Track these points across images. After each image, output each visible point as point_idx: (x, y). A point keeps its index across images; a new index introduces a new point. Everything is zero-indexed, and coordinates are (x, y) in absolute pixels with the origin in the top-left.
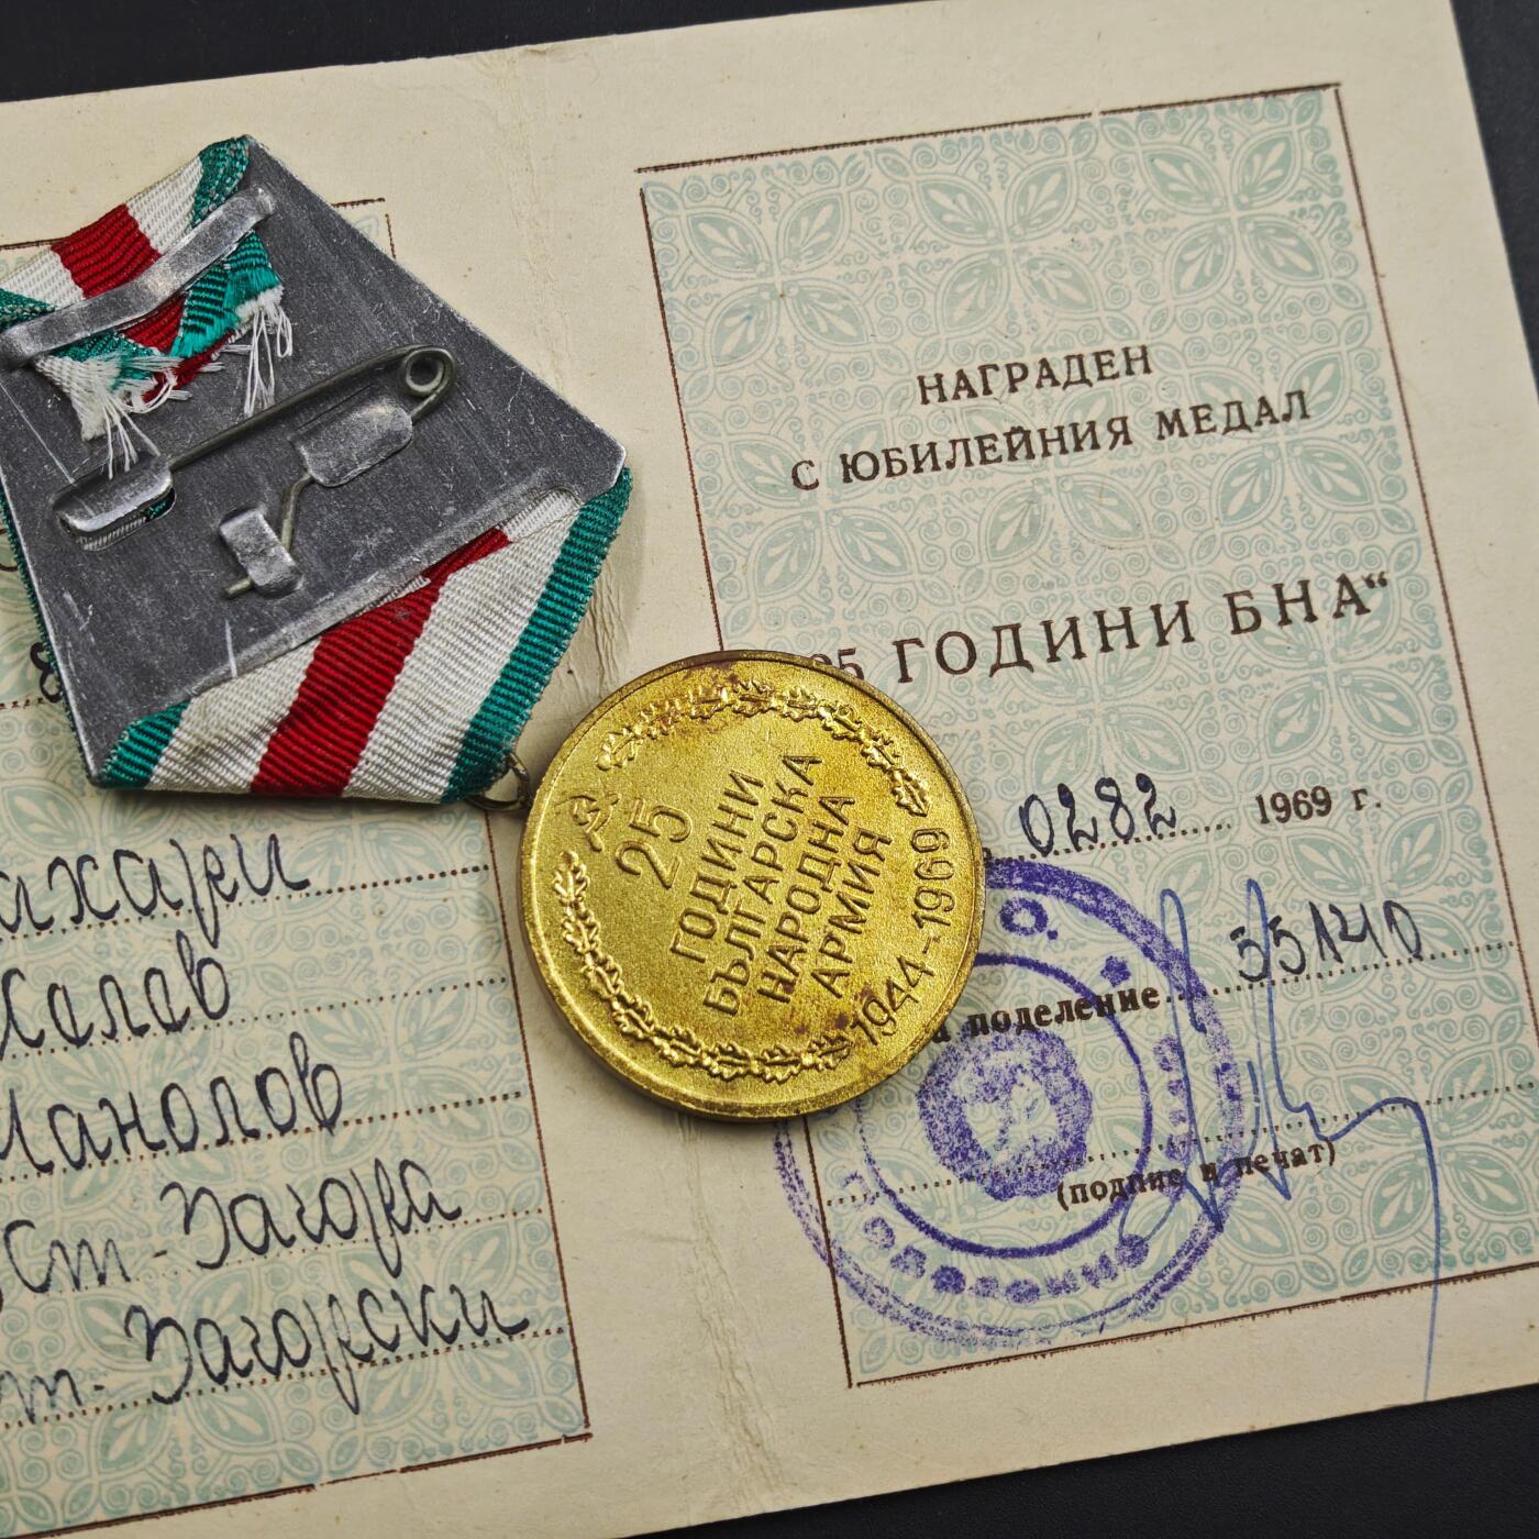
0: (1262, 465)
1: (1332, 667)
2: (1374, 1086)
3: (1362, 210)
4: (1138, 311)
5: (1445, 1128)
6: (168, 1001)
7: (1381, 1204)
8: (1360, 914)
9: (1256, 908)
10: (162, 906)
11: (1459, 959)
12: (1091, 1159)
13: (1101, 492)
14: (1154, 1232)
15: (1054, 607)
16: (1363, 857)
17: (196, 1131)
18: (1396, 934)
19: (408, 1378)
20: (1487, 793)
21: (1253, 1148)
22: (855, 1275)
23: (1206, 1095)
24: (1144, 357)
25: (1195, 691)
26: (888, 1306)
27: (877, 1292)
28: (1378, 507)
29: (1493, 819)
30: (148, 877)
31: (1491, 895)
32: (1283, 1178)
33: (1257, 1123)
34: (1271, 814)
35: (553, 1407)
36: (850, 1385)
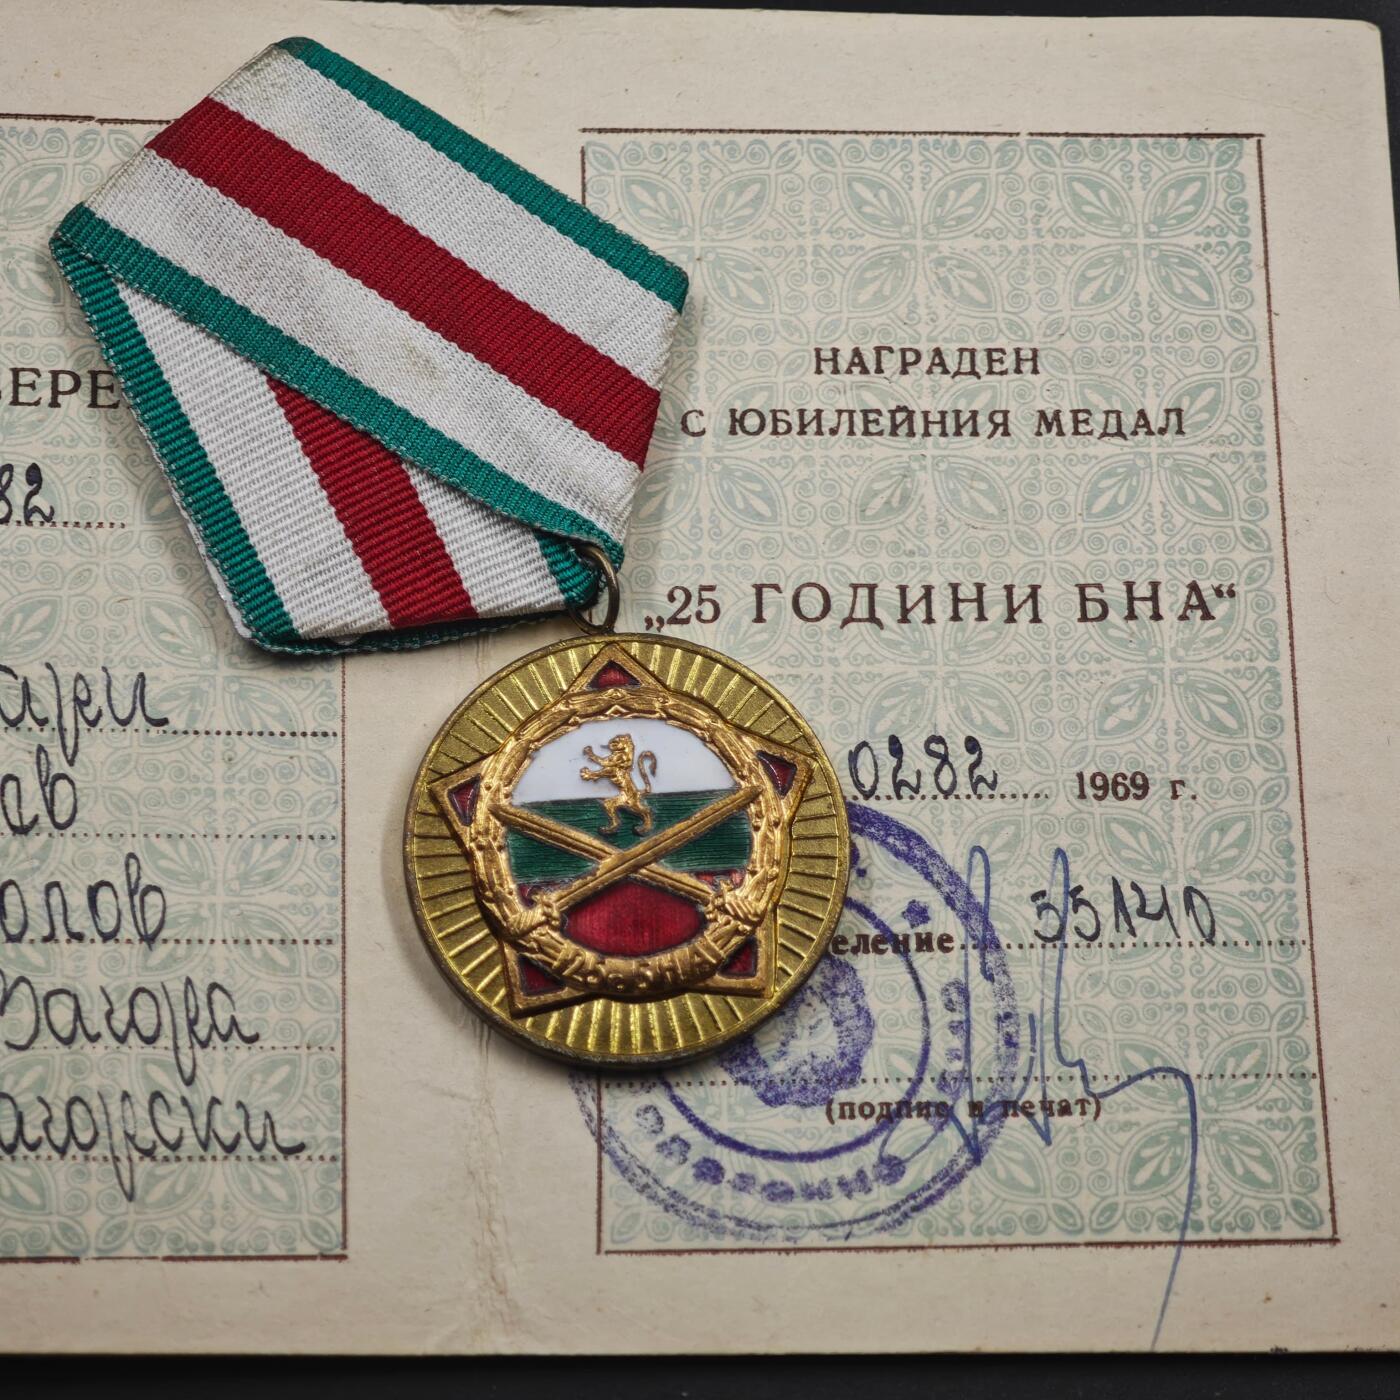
0: (1132, 471)
1: (1170, 664)
2: (1150, 1054)
3: (1266, 252)
4: (1034, 315)
5: (1212, 1102)
6: (19, 807)
7: (1139, 1163)
8: (1160, 895)
9: (1060, 876)
10: (28, 720)
11: (1251, 949)
12: (864, 1081)
13: (974, 476)
14: (913, 1155)
15: (912, 573)
16: (1171, 843)
17: (25, 926)
18: (1192, 918)
19: (183, 1179)
20: (1302, 801)
21: (1023, 1092)
22: (620, 1153)
23: (984, 1038)
24: (1034, 359)
25: (1034, 668)
26: (647, 1186)
27: (639, 1172)
28: (1237, 524)
29: (1304, 826)
30: (20, 693)
31: (1292, 895)
32: (1046, 1124)
33: (1030, 1071)
34: (1089, 791)
35: (315, 1226)
36: (599, 1251)
